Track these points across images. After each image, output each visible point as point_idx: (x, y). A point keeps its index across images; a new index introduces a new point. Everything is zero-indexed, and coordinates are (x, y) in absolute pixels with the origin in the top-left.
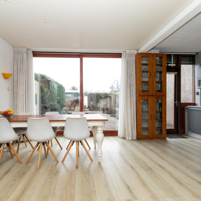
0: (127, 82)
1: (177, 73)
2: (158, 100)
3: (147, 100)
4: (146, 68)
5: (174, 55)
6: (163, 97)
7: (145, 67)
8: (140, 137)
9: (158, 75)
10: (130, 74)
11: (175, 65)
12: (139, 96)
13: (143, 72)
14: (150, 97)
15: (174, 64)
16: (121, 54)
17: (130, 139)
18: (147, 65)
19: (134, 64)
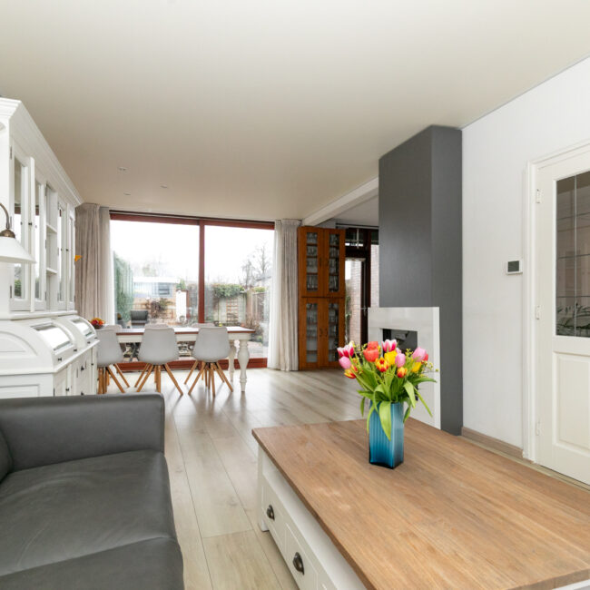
0: (283, 274)
1: (364, 259)
2: (333, 305)
3: (315, 305)
4: (315, 251)
5: (361, 230)
6: (341, 300)
7: (313, 248)
8: (304, 367)
9: (333, 261)
10: (288, 259)
11: (362, 245)
12: (303, 297)
13: (308, 257)
14: (319, 300)
15: (360, 242)
16: (273, 223)
17: (287, 369)
18: (315, 245)
19: (295, 244)
